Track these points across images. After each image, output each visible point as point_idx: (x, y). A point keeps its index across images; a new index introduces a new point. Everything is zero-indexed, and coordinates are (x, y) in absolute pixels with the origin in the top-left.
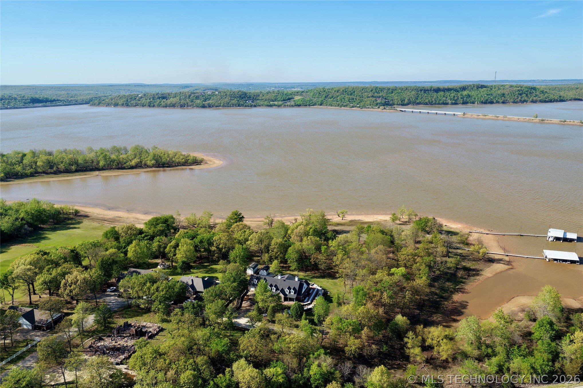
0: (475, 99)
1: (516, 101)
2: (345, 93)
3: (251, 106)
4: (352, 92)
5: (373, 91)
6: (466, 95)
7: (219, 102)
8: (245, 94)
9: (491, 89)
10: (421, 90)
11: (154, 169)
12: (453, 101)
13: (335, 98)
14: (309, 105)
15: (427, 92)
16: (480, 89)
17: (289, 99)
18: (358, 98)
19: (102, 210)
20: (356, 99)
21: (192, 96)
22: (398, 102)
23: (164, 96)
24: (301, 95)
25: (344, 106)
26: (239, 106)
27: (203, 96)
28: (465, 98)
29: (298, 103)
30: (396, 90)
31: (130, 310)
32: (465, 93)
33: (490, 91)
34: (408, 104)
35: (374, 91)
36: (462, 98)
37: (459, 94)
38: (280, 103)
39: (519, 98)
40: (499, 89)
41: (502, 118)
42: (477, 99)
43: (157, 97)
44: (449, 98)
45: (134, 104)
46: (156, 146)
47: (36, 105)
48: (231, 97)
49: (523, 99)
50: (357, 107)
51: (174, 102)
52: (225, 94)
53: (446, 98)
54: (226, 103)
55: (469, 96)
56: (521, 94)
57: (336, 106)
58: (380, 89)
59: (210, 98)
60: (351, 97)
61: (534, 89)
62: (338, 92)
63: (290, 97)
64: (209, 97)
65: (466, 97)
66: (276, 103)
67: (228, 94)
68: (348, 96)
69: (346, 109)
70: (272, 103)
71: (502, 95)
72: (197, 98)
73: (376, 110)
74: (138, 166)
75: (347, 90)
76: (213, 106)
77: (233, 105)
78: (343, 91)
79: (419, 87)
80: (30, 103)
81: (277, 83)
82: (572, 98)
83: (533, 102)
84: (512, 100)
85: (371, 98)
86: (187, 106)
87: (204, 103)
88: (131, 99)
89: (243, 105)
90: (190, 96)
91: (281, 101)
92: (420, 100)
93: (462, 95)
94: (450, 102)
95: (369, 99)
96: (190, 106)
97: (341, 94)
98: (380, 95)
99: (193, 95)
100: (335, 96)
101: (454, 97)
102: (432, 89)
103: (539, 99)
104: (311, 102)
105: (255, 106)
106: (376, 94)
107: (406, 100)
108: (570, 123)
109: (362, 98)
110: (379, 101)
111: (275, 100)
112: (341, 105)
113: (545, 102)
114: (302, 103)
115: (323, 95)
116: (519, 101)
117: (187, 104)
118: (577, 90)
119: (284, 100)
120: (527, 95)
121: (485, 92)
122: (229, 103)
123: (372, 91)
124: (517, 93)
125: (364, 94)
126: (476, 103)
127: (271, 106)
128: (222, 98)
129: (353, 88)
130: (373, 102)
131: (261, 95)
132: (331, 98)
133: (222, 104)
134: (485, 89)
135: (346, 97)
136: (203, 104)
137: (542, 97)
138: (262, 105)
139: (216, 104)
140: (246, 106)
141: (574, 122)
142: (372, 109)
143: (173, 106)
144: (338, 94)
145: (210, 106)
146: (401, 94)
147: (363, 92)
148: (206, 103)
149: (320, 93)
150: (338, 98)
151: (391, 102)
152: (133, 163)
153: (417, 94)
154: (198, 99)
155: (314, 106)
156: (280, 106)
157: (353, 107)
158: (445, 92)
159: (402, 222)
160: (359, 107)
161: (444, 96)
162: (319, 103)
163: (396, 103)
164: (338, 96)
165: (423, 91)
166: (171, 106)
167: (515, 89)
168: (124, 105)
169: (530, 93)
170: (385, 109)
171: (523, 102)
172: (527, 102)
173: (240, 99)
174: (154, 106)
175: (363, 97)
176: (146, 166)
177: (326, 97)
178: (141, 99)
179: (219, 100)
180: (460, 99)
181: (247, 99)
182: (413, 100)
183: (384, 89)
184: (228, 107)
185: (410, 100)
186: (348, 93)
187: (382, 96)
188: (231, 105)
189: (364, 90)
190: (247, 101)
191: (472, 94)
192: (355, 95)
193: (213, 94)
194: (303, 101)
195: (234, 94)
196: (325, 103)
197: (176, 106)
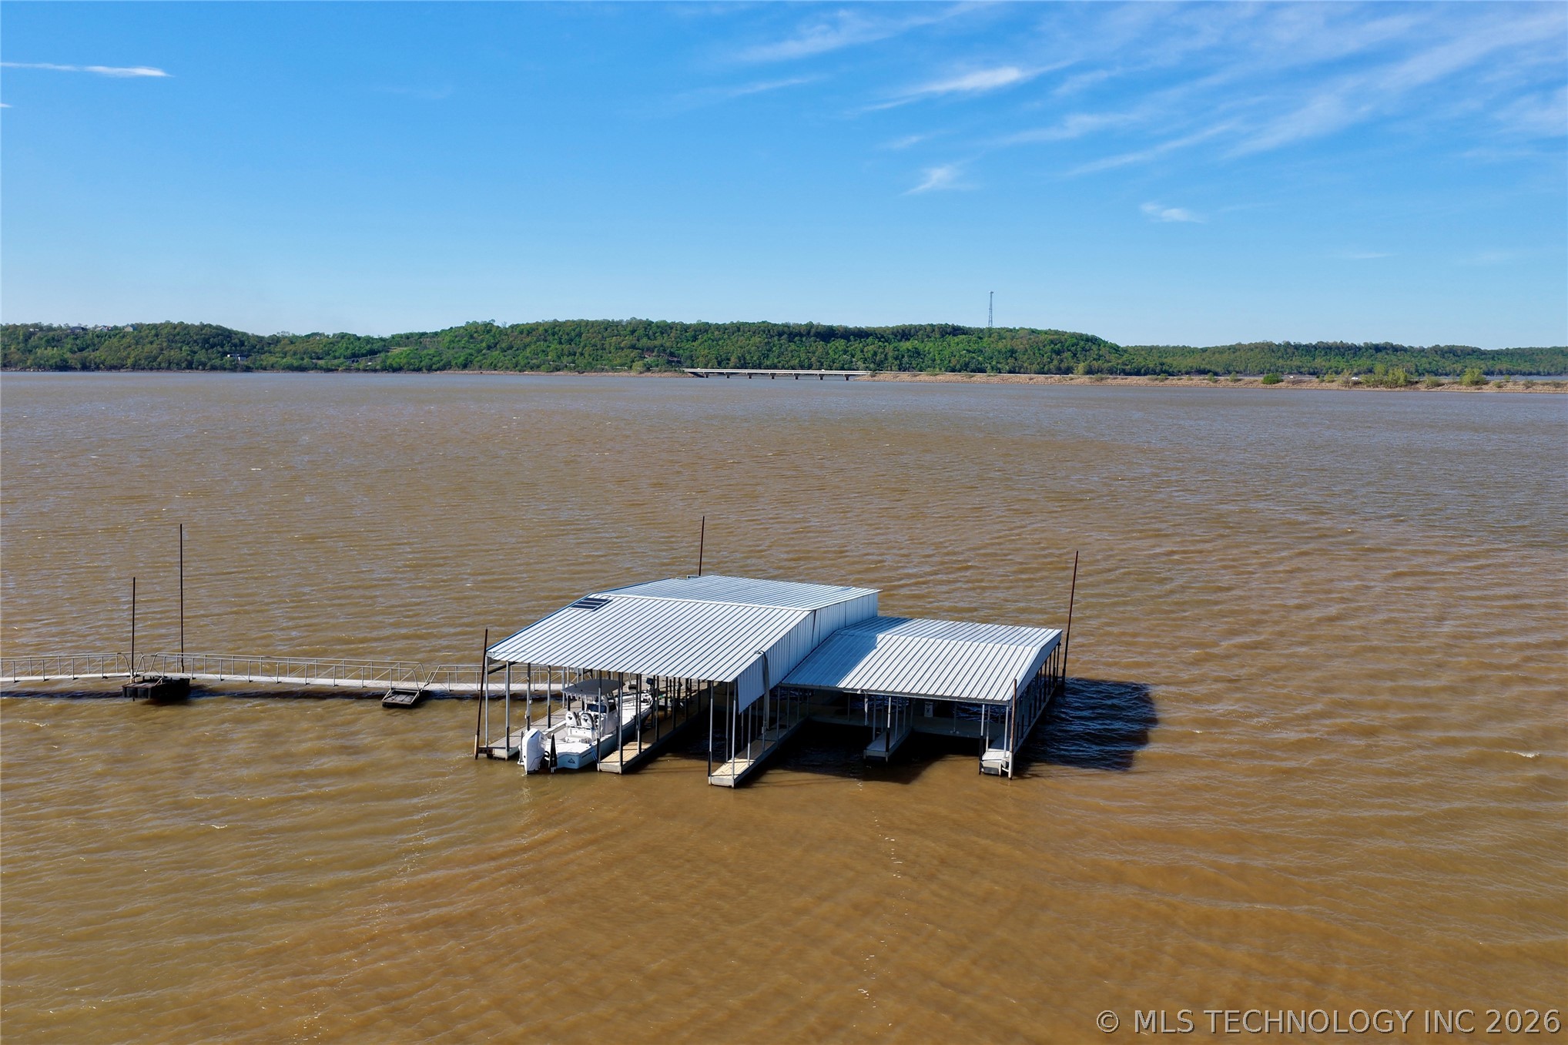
0: (934, 360)
1: (1046, 368)
2: (550, 338)
3: (235, 368)
4: (573, 334)
5: (636, 334)
6: (908, 350)
7: (125, 354)
8: (228, 334)
9: (981, 338)
10: (780, 335)
14: (430, 369)
15: (796, 338)
16: (949, 338)
17: (373, 353)
18: (588, 351)
21: (34, 338)
22: (707, 364)
24: (418, 344)
25: (532, 368)
26: (190, 366)
28: (906, 359)
29: (396, 363)
30: (706, 331)
32: (907, 345)
33: (976, 342)
35: (640, 332)
36: (896, 358)
37: (889, 348)
38: (337, 362)
39: (1055, 362)
40: (1001, 338)
42: (938, 362)
44: (859, 355)
48: (171, 341)
49: (1064, 366)
50: (573, 370)
52: (153, 332)
53: (853, 356)
54: (146, 359)
55: (918, 353)
56: (1058, 353)
57: (507, 368)
58: (658, 327)
59: (98, 344)
60: (566, 347)
61: (1092, 340)
62: (529, 333)
63: (375, 347)
64: (96, 340)
65: (910, 356)
66: (321, 362)
67: (166, 331)
68: (558, 346)
70: (309, 361)
71: (1009, 354)
72: (53, 342)
75: (557, 329)
76: (98, 368)
77: (170, 366)
78: (546, 331)
82: (1191, 368)
84: (1035, 367)
85: (627, 351)
87: (69, 356)
90: (28, 336)
91: (346, 358)
92: (776, 361)
93: (896, 349)
94: (861, 366)
95: (620, 353)
97: (536, 342)
98: (657, 343)
99: (41, 334)
101: (875, 354)
102: (813, 331)
103: (1106, 365)
104: (436, 359)
105: (248, 369)
106: (644, 341)
109: (600, 352)
110: (650, 359)
111: (326, 355)
114: (405, 361)
115: (482, 341)
116: (1054, 370)
118: (1205, 355)
119: (352, 355)
120: (1075, 355)
121: (963, 345)
122: (155, 359)
124: (1048, 348)
125: (607, 341)
126: (937, 369)
127: (302, 369)
129: (579, 325)
133: (129, 362)
134: (964, 336)
135: (553, 346)
136: (65, 361)
137: (1115, 361)
138: (273, 367)
139: (111, 362)
140: (214, 368)
144: (528, 340)
145: (85, 367)
146: (720, 343)
147: (605, 334)
148: (77, 357)
151: (687, 363)
153: (769, 343)
154: (53, 346)
155: (443, 372)
156: (330, 370)
157: (556, 370)
158: (849, 340)
161: (845, 352)
162: (461, 361)
163: (702, 365)
164: (525, 346)
165: (785, 336)
167: (1044, 337)
169: (1083, 349)
173: (202, 348)
175: (603, 349)
177: (489, 348)
179: (125, 348)
180: (890, 360)
181: (227, 349)
182: (755, 359)
183: (671, 328)
184: (151, 369)
185: (745, 358)
186: (560, 339)
187: (662, 346)
188: (163, 365)
189: (609, 330)
190: (225, 354)
191: (927, 348)
192: (582, 344)
193: (115, 332)
194: (411, 355)
195: (186, 332)
196: (478, 362)
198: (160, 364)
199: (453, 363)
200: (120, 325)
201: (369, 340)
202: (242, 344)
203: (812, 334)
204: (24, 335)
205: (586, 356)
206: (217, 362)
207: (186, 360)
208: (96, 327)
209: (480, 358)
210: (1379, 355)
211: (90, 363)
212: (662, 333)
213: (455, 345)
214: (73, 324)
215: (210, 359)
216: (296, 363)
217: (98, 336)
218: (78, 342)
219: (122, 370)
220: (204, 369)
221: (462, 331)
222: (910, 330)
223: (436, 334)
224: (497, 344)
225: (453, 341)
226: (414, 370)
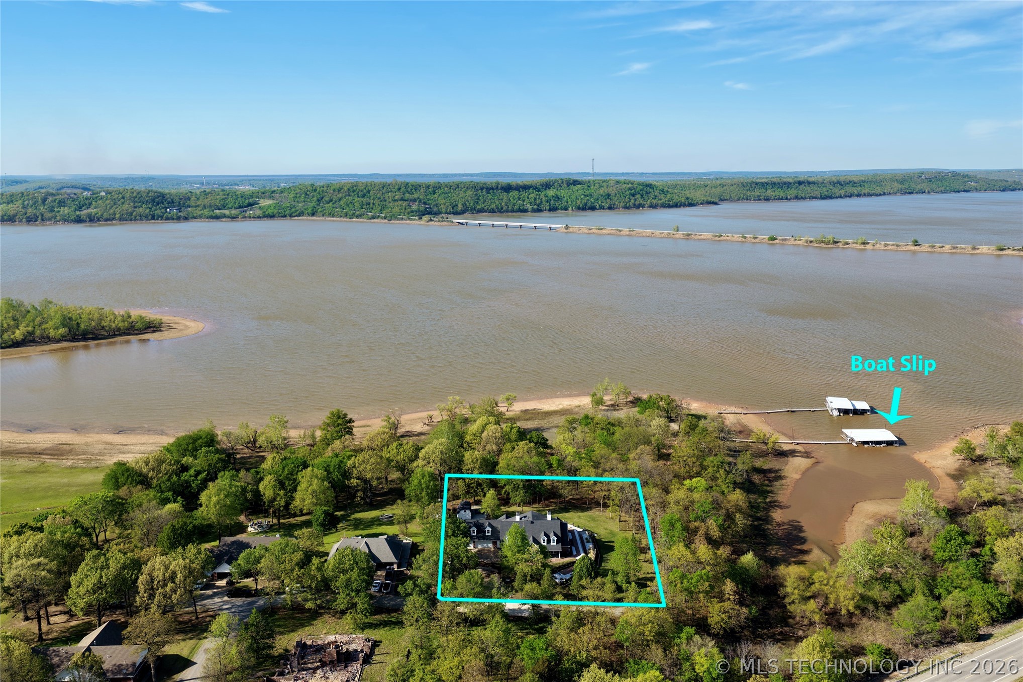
0: (567, 202)
1: (628, 205)
2: (352, 194)
3: (179, 218)
4: (365, 191)
5: (401, 190)
6: (553, 196)
7: (112, 211)
8: (163, 196)
9: (589, 187)
10: (482, 189)
11: (65, 344)
12: (535, 207)
13: (335, 202)
14: (291, 216)
15: (491, 191)
16: (572, 187)
17: (250, 205)
18: (377, 202)
19: (15, 434)
20: (373, 204)
21: (49, 201)
22: (447, 210)
24: (271, 197)
25: (357, 217)
26: (153, 218)
27: (73, 201)
28: (552, 202)
29: (270, 211)
30: (440, 187)
31: (277, 617)
32: (551, 192)
33: (587, 189)
34: (462, 212)
35: (403, 189)
36: (547, 202)
37: (542, 194)
38: (234, 212)
39: (633, 201)
40: (601, 187)
41: (628, 233)
42: (570, 203)
44: (527, 201)
46: (49, 299)
48: (134, 202)
49: (637, 203)
50: (382, 218)
51: (12, 213)
52: (121, 196)
53: (524, 201)
54: (127, 214)
55: (558, 198)
56: (633, 195)
57: (341, 216)
58: (412, 186)
59: (90, 204)
60: (364, 200)
61: (650, 186)
62: (339, 191)
64: (87, 202)
65: (554, 200)
66: (227, 212)
67: (128, 195)
68: (359, 199)
69: (361, 222)
70: (217, 211)
71: (607, 197)
72: (62, 203)
73: (415, 222)
74: (28, 341)
75: (355, 188)
76: (98, 220)
77: (142, 218)
78: (349, 189)
79: (478, 183)
81: (205, 177)
82: (703, 200)
83: (653, 206)
84: (622, 204)
85: (400, 202)
86: (42, 220)
87: (78, 213)
89: (162, 217)
90: (44, 200)
91: (236, 208)
92: (483, 205)
93: (546, 196)
94: (530, 207)
95: (396, 203)
96: (50, 219)
97: (345, 197)
98: (416, 196)
99: (51, 199)
100: (335, 198)
101: (535, 199)
102: (500, 186)
103: (660, 202)
104: (293, 210)
105: (186, 219)
106: (407, 196)
107: (460, 207)
108: (728, 238)
109: (384, 203)
110: (415, 207)
111: (224, 207)
112: (351, 214)
113: (670, 206)
114: (276, 211)
115: (313, 197)
116: (632, 206)
117: (42, 215)
118: (707, 188)
119: (240, 207)
120: (642, 196)
121: (581, 192)
122: (131, 214)
123: (399, 189)
124: (628, 192)
125: (386, 196)
126: (570, 209)
127: (217, 218)
128: (115, 204)
129: (367, 185)
130: (405, 209)
131: (193, 198)
132: (328, 203)
133: (117, 216)
134: (579, 186)
135: (356, 200)
136: (78, 216)
137: (664, 199)
138: (200, 217)
139: (105, 216)
140: (167, 219)
141: (733, 237)
142: (408, 222)
143: (10, 219)
144: (340, 195)
145: (92, 220)
146: (450, 195)
147: (384, 191)
148: (84, 213)
149: (306, 194)
150: (342, 202)
151: (435, 209)
152: (18, 334)
153: (476, 195)
154: (64, 206)
155: (300, 218)
156: (234, 218)
157: (373, 217)
158: (520, 191)
159: (607, 406)
160: (385, 218)
161: (519, 199)
162: (310, 211)
163: (444, 211)
164: (340, 200)
165: (484, 190)
166: (6, 221)
167: (624, 186)
169: (647, 193)
170: (431, 220)
171: (638, 206)
172: (643, 206)
173: (153, 205)
175: (385, 201)
176: (47, 339)
177: (319, 201)
180: (544, 203)
181: (167, 205)
182: (471, 204)
183: (420, 186)
184: (131, 220)
185: (466, 205)
186: (358, 194)
187: (419, 198)
188: (137, 218)
189: (385, 189)
190: (167, 208)
191: (562, 195)
192: (372, 198)
193: (95, 196)
194: (277, 208)
195: (139, 196)
196: (321, 212)
197: (17, 220)
198: (135, 217)
199: (305, 212)
201: (245, 195)
202: (171, 200)
203: (499, 188)
204: (42, 199)
205: (377, 205)
206: (166, 215)
207: (150, 214)
210: (801, 187)
211: (94, 217)
212: (416, 190)
217: (86, 199)
218: (77, 203)
219: (114, 222)
220: (161, 220)
222: (550, 182)
224: (323, 198)
225: (296, 197)
226: (282, 217)
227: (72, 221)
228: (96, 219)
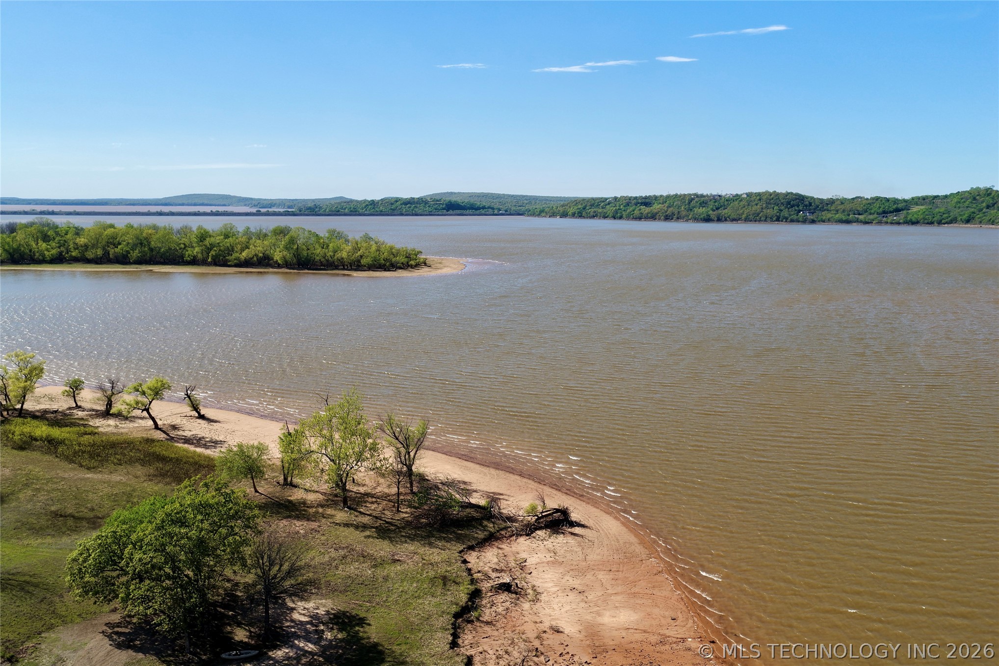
3: (805, 221)
7: (741, 211)
8: (802, 198)
14: (940, 223)
17: (898, 210)
21: (694, 202)
23: (647, 201)
26: (778, 220)
27: (715, 202)
29: (914, 218)
38: (872, 217)
43: (633, 202)
45: (592, 214)
47: (451, 212)
48: (768, 203)
51: (655, 211)
52: (758, 198)
54: (754, 214)
59: (727, 205)
63: (900, 206)
64: (726, 203)
66: (861, 217)
67: (765, 197)
70: (853, 216)
72: (703, 204)
76: (726, 220)
77: (767, 219)
80: (444, 209)
86: (677, 218)
87: (711, 213)
88: (592, 205)
89: (786, 219)
91: (877, 213)
96: (683, 218)
99: (697, 199)
104: (945, 216)
105: (813, 222)
111: (864, 212)
114: (922, 216)
115: (983, 202)
117: (680, 214)
119: (884, 212)
122: (758, 214)
127: (848, 222)
131: (837, 203)
133: (744, 216)
136: (709, 215)
138: (829, 221)
139: (733, 216)
140: (792, 221)
143: (653, 217)
145: (719, 220)
148: (715, 214)
154: (703, 207)
155: (951, 225)
156: (867, 223)
162: (965, 217)
166: (649, 218)
168: (576, 215)
173: (786, 207)
174: (621, 218)
177: (988, 207)
178: (608, 206)
179: (742, 208)
181: (801, 208)
184: (755, 221)
188: (762, 219)
190: (799, 211)
193: (737, 197)
194: (926, 213)
195: (777, 197)
196: (979, 218)
197: (657, 217)
198: (760, 218)
199: (959, 219)
200: (739, 193)
201: (896, 201)
202: (810, 204)
204: (689, 200)
206: (795, 217)
207: (776, 216)
208: (726, 195)
209: (981, 215)
211: (722, 217)
213: (961, 205)
214: (714, 193)
215: (790, 215)
216: (844, 218)
217: (727, 201)
218: (716, 204)
219: (739, 222)
220: (786, 221)
221: (967, 194)
223: (946, 197)
224: (995, 203)
225: (959, 202)
226: (928, 223)
227: (701, 219)
228: (723, 219)
